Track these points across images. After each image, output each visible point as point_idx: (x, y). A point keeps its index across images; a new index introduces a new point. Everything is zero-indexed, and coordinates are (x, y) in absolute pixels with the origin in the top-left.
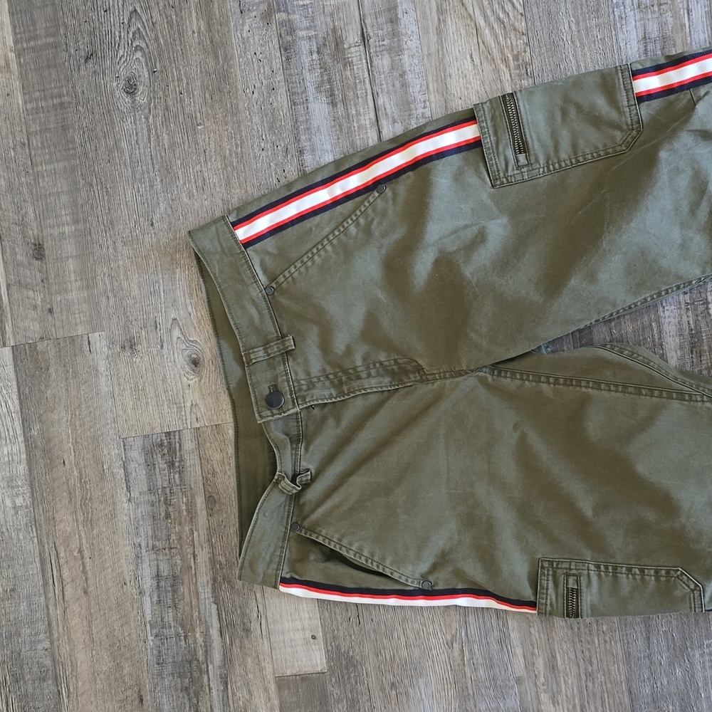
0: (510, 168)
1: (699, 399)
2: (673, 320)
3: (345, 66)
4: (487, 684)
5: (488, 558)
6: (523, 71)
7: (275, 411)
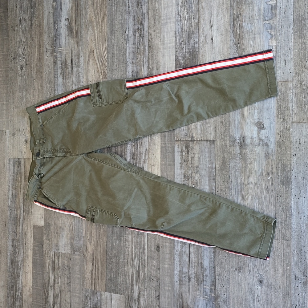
0: (97, 102)
1: (128, 171)
2: (129, 149)
3: (67, 69)
4: (77, 237)
5: (78, 203)
6: (105, 76)
7: (37, 157)
